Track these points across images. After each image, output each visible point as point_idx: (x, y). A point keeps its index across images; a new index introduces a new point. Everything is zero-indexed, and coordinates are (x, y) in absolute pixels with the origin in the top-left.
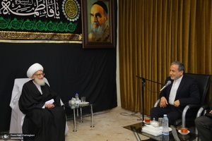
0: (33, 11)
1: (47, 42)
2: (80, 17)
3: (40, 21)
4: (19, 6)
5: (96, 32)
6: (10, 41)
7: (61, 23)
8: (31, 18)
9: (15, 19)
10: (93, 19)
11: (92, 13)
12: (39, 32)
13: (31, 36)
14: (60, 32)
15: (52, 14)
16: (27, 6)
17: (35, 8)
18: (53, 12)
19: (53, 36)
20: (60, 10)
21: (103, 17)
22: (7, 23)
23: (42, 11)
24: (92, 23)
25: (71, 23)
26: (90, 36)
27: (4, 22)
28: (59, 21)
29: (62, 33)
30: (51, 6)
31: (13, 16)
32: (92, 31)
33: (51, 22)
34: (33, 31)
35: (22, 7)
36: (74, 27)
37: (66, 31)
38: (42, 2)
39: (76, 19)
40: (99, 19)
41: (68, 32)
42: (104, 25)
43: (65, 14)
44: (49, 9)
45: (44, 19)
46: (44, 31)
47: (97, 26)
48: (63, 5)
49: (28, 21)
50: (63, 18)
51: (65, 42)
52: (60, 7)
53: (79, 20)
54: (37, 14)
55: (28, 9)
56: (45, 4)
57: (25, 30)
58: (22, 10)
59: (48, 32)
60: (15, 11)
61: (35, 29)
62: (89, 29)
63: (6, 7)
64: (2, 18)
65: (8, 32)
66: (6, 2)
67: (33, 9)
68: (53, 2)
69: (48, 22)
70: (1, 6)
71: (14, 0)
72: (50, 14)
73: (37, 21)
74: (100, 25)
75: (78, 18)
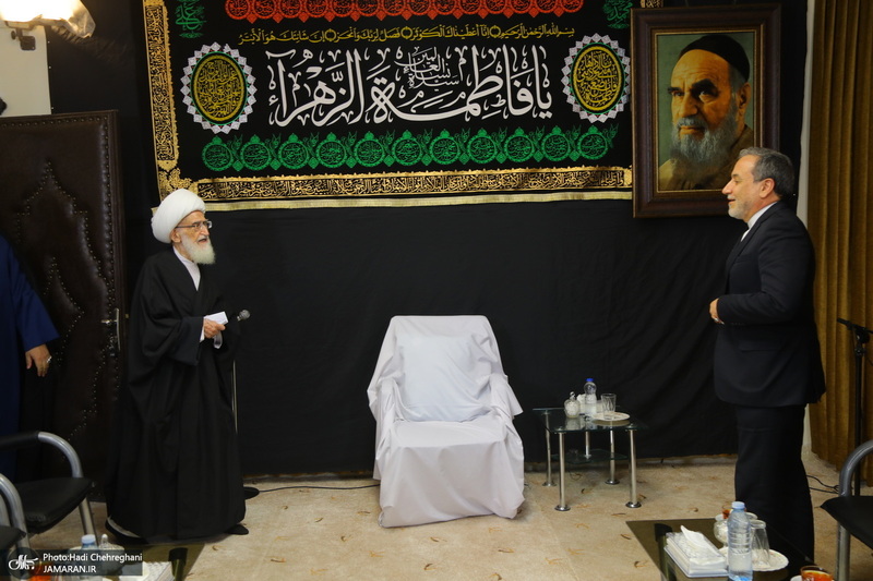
0: (462, 103)
1: (502, 199)
2: (627, 106)
3: (482, 133)
4: (421, 94)
5: (693, 153)
6: (388, 203)
7: (557, 131)
8: (456, 125)
9: (407, 135)
10: (679, 106)
11: (675, 83)
12: (480, 167)
13: (452, 184)
14: (551, 165)
15: (526, 104)
16: (443, 89)
17: (469, 91)
18: (529, 98)
19: (525, 178)
20: (556, 88)
21: (726, 94)
22: (384, 147)
23: (492, 99)
24: (676, 122)
25: (593, 130)
26: (667, 170)
27: (376, 146)
28: (547, 125)
29: (558, 165)
30: (522, 79)
31: (399, 126)
32: (676, 153)
33: (519, 132)
34: (458, 166)
35: (429, 93)
36: (604, 144)
37: (575, 156)
38: (492, 72)
39: (612, 114)
40: (707, 104)
41: (581, 162)
42: (731, 124)
43: (571, 100)
44: (515, 90)
45: (497, 125)
46: (494, 165)
47: (698, 130)
48: (566, 70)
49: (445, 135)
50: (564, 116)
51: (570, 196)
52: (556, 77)
53: (624, 117)
54: (474, 110)
55: (447, 99)
56: (503, 76)
57: (434, 167)
58: (428, 103)
59: (508, 165)
60: (406, 110)
61: (464, 159)
62: (661, 147)
63: (382, 100)
64: (369, 136)
65: (384, 175)
66: (382, 87)
67: (462, 95)
68: (531, 65)
69: (511, 132)
70: (369, 101)
71: (405, 78)
72: (518, 105)
73: (474, 133)
74: (713, 128)
75: (620, 107)
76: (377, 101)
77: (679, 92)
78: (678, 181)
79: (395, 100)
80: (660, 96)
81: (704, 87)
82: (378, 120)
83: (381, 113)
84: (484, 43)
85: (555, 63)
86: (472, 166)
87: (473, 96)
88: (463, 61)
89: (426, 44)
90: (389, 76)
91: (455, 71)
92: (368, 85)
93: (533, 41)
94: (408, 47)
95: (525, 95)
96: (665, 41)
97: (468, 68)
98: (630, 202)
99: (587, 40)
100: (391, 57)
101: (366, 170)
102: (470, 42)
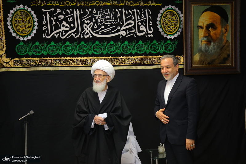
0: (119, 31)
1: (134, 67)
2: (182, 33)
3: (126, 42)
4: (103, 27)
5: (207, 51)
7: (155, 42)
8: (116, 39)
9: (97, 43)
10: (201, 33)
11: (200, 24)
12: (125, 55)
13: (114, 62)
14: (152, 55)
15: (143, 31)
16: (111, 25)
17: (121, 26)
18: (144, 29)
19: (143, 60)
20: (155, 25)
21: (219, 28)
22: (88, 47)
23: (130, 29)
24: (200, 39)
25: (169, 42)
26: (197, 57)
27: (85, 47)
28: (151, 39)
29: (155, 55)
30: (142, 22)
31: (94, 39)
32: (200, 51)
33: (141, 42)
34: (117, 55)
35: (106, 26)
36: (173, 47)
37: (162, 52)
38: (130, 19)
39: (176, 36)
40: (212, 32)
42: (221, 40)
43: (160, 30)
44: (139, 26)
45: (132, 39)
46: (131, 55)
47: (209, 42)
48: (158, 19)
49: (112, 43)
50: (158, 36)
52: (155, 21)
53: (180, 37)
54: (123, 33)
55: (113, 29)
56: (134, 20)
57: (108, 55)
58: (106, 31)
59: (136, 54)
60: (97, 33)
61: (119, 52)
62: (195, 48)
63: (87, 29)
64: (83, 43)
65: (88, 58)
66: (88, 24)
67: (119, 28)
68: (145, 16)
69: (137, 42)
70: (82, 29)
71: (97, 21)
72: (140, 32)
73: (123, 42)
74: (214, 41)
75: (179, 33)
76: (86, 29)
77: (201, 27)
78: (201, 61)
79: (93, 29)
80: (194, 29)
81: (211, 26)
82: (86, 37)
83: (87, 34)
84: (127, 8)
85: (154, 16)
86: (122, 55)
87: (123, 28)
88: (119, 15)
89: (104, 8)
90: (90, 19)
91: (116, 18)
92: (82, 23)
93: (146, 7)
94: (98, 9)
95: (143, 28)
96: (196, 8)
97: (121, 17)
98: (183, 69)
99: (166, 7)
100: (91, 13)
101: (81, 56)
102: (122, 7)
